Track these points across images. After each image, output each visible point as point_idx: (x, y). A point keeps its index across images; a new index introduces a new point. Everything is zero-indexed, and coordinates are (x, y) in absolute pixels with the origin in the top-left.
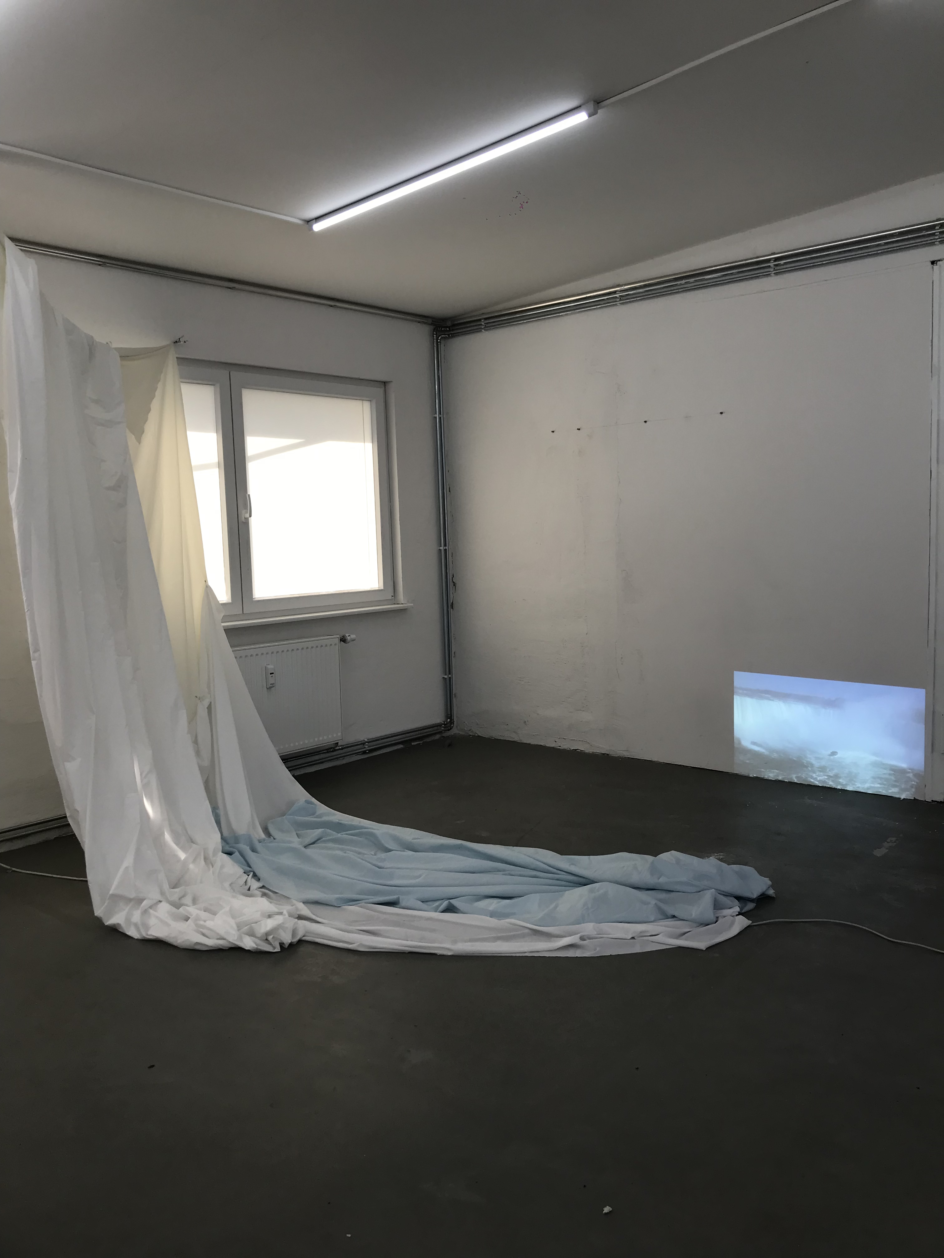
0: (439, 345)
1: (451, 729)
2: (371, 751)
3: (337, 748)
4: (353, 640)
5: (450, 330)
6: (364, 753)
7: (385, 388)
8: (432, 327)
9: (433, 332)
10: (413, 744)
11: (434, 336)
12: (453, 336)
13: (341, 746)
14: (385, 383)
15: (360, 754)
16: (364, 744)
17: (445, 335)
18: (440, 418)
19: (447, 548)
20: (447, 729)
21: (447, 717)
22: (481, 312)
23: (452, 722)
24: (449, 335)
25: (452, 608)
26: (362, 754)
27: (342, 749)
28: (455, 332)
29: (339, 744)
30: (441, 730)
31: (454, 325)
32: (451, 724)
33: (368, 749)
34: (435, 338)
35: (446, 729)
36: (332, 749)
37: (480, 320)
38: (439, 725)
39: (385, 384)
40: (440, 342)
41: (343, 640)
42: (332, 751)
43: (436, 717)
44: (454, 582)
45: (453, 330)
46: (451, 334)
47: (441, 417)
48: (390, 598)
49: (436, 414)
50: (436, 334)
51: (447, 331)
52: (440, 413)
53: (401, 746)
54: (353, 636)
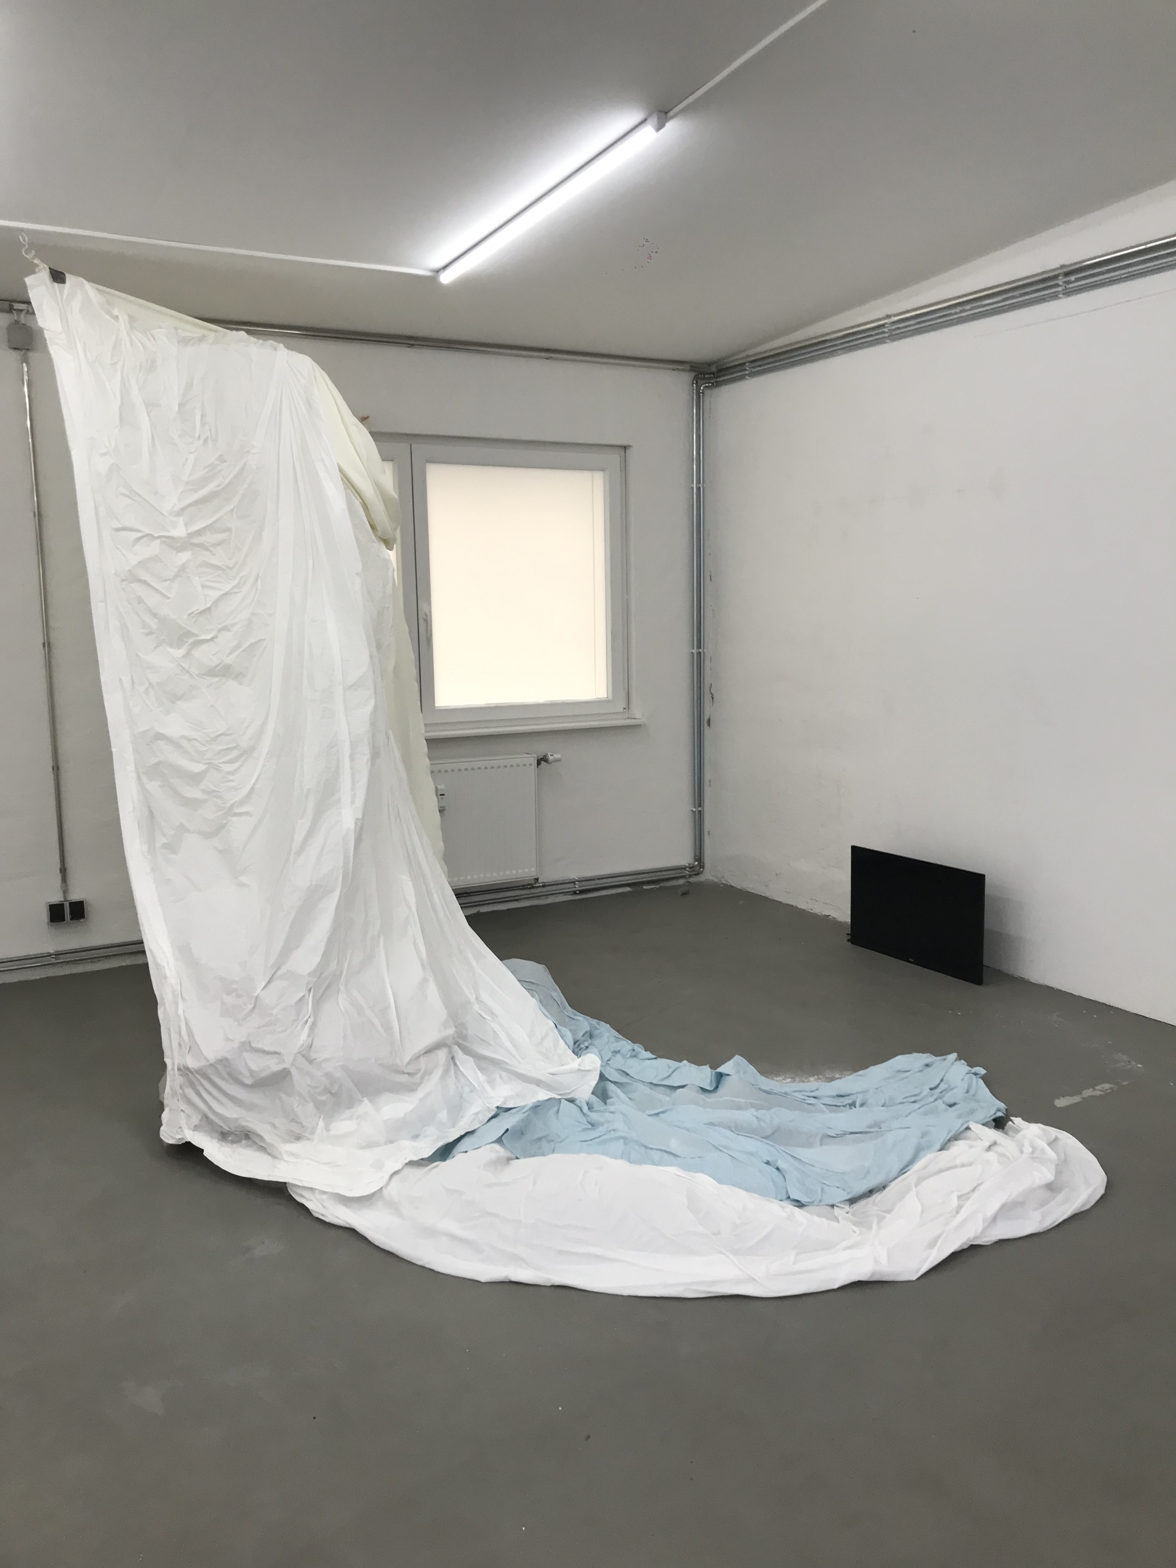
0: (701, 396)
1: (698, 874)
2: (582, 892)
3: (537, 885)
4: (558, 760)
5: (714, 377)
6: (575, 893)
7: (625, 453)
8: (693, 374)
9: (694, 380)
10: (644, 887)
11: (693, 386)
12: (718, 384)
13: (542, 883)
14: (625, 447)
15: (571, 895)
16: (574, 882)
17: (709, 383)
18: (698, 489)
19: (701, 650)
20: (694, 873)
21: (696, 860)
22: (744, 354)
23: (701, 865)
24: (713, 383)
25: (709, 724)
26: (573, 894)
27: (543, 886)
28: (721, 379)
29: (539, 881)
30: (684, 874)
31: (720, 371)
32: (701, 868)
33: (578, 889)
34: (695, 388)
35: (691, 873)
36: (530, 886)
37: (744, 364)
38: (683, 868)
39: (625, 449)
40: (703, 393)
41: (542, 760)
42: (530, 888)
43: (683, 857)
44: (711, 694)
45: (718, 377)
46: (716, 382)
47: (700, 488)
48: (621, 710)
49: (693, 483)
50: (697, 383)
51: (710, 378)
52: (698, 481)
53: (628, 889)
54: (557, 756)
